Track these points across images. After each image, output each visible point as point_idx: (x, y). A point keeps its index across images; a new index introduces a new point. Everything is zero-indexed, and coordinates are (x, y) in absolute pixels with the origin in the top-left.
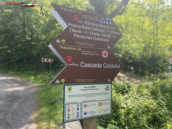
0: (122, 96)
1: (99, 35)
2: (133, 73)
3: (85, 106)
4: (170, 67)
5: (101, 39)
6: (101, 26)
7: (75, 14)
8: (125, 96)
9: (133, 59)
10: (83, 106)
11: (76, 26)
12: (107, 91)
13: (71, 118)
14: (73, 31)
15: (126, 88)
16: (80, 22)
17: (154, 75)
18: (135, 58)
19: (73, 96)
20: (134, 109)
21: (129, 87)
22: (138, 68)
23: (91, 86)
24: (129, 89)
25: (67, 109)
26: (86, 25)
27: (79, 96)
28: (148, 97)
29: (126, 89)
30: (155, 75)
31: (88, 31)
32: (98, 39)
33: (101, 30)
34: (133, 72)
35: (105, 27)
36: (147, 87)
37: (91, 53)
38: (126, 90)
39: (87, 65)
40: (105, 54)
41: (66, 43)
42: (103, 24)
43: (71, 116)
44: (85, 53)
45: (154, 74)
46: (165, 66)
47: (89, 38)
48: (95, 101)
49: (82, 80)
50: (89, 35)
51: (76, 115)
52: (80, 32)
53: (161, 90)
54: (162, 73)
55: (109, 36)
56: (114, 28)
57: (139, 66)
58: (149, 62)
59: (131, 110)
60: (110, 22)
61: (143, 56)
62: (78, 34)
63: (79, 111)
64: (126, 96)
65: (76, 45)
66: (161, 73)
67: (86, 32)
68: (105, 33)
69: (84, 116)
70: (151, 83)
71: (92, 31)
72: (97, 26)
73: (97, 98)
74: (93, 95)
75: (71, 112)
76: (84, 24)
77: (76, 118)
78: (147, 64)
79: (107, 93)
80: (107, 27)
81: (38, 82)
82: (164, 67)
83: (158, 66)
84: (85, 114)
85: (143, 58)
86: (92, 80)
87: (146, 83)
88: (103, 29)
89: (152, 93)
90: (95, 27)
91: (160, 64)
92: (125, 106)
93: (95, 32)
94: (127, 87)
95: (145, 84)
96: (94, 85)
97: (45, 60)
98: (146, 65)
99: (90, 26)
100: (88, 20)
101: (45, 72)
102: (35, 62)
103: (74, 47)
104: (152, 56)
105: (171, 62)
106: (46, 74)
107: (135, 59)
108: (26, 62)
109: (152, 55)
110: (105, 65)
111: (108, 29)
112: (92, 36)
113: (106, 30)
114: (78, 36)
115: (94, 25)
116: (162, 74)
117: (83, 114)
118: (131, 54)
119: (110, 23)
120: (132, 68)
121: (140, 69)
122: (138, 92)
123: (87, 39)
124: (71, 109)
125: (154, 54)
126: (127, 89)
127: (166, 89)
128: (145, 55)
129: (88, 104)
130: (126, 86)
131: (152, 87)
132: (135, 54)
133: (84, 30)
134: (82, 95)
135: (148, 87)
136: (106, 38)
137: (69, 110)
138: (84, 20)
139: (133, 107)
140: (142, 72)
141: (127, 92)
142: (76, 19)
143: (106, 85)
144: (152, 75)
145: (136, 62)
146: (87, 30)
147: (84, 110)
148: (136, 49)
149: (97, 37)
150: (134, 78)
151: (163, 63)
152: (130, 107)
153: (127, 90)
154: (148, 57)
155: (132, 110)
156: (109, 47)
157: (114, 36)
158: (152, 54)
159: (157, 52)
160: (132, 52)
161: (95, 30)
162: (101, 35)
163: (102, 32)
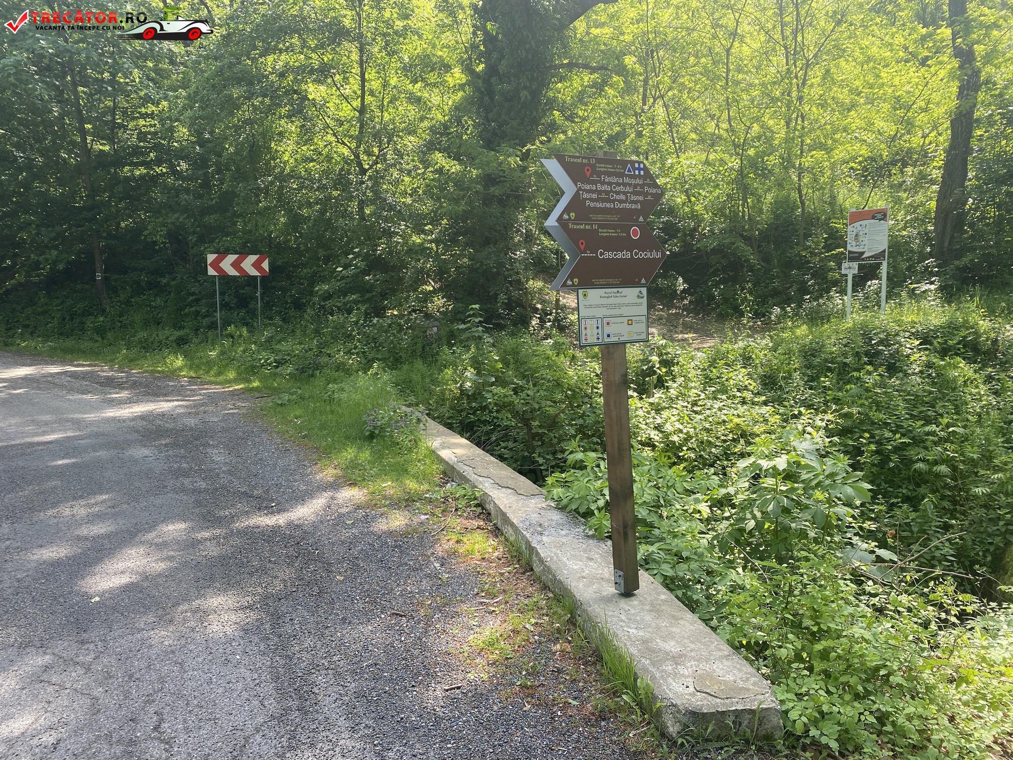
0: (641, 399)
1: (623, 197)
2: (685, 308)
3: (608, 324)
4: (851, 264)
5: (628, 206)
6: (627, 180)
7: (586, 165)
8: (651, 400)
9: (685, 235)
10: (605, 324)
11: (588, 187)
12: (641, 300)
13: (589, 341)
14: (585, 196)
15: (657, 366)
16: (595, 178)
17: (783, 309)
18: (695, 229)
19: (590, 306)
20: (693, 443)
21: (667, 363)
22: (706, 283)
23: (615, 290)
24: (669, 373)
25: (583, 327)
26: (603, 183)
27: (598, 306)
28: (748, 395)
29: (655, 372)
30: (789, 309)
31: (607, 193)
32: (623, 206)
33: (628, 189)
34: (686, 302)
35: (633, 182)
36: (747, 359)
37: (612, 233)
38: (655, 377)
39: (608, 255)
40: (635, 233)
41: (576, 219)
42: (631, 177)
43: (588, 337)
44: (604, 233)
45: (782, 304)
46: (832, 264)
47: (608, 205)
48: (621, 316)
49: (602, 281)
50: (608, 200)
51: (596, 337)
52: (594, 196)
53: (806, 366)
54: (822, 297)
55: (641, 198)
56: (648, 181)
57: (711, 270)
58: (759, 246)
59: (680, 448)
60: (642, 169)
61: (734, 217)
62: (592, 200)
63: (600, 331)
64: (658, 396)
65: (590, 220)
66: (816, 299)
67: (603, 196)
68: (635, 193)
69: (607, 340)
70: (766, 342)
71: (613, 192)
72: (621, 181)
73: (625, 311)
74: (619, 306)
75: (589, 332)
76: (600, 182)
77: (596, 341)
78: (753, 259)
79: (640, 304)
80: (638, 181)
81: (221, 378)
82: (831, 270)
83: (803, 265)
84: (609, 336)
85: (731, 231)
86: (617, 281)
87: (741, 344)
88: (630, 185)
89: (765, 385)
90: (618, 184)
91: (813, 254)
92: (655, 436)
93: (618, 193)
94: (660, 362)
95: (736, 346)
96: (620, 290)
97: (227, 264)
98: (747, 261)
99: (610, 184)
100: (605, 173)
101: (231, 329)
102: (164, 281)
103: (588, 224)
104: (777, 217)
105: (854, 243)
106: (241, 336)
107: (692, 237)
108: (106, 279)
109: (773, 213)
110: (636, 254)
111: (638, 184)
112: (613, 201)
113: (635, 186)
114: (592, 205)
115: (615, 180)
116: (819, 305)
117: (606, 336)
118: (671, 211)
119: (642, 173)
120: (681, 284)
121: (716, 285)
122: (708, 381)
123: (606, 208)
124: (588, 327)
125: (783, 207)
126: (658, 371)
127: (826, 361)
128: (744, 211)
129: (612, 320)
130: (655, 358)
131: (769, 355)
132: (692, 211)
133: (600, 192)
134: (603, 306)
135: (750, 357)
136: (636, 202)
137: (586, 328)
138: (599, 174)
139: (688, 438)
140: (726, 300)
141: (660, 383)
142: (588, 174)
143: (638, 289)
144: (777, 310)
145: (698, 249)
146: (605, 191)
147: (607, 330)
148: (699, 185)
149: (621, 201)
150: (688, 328)
151: (828, 248)
152: (675, 438)
153: (660, 377)
154: (758, 223)
155: (685, 448)
156: (641, 219)
157: (649, 198)
158: (777, 203)
159: (801, 197)
160: (679, 200)
161: (618, 189)
162: (627, 197)
163: (628, 192)
